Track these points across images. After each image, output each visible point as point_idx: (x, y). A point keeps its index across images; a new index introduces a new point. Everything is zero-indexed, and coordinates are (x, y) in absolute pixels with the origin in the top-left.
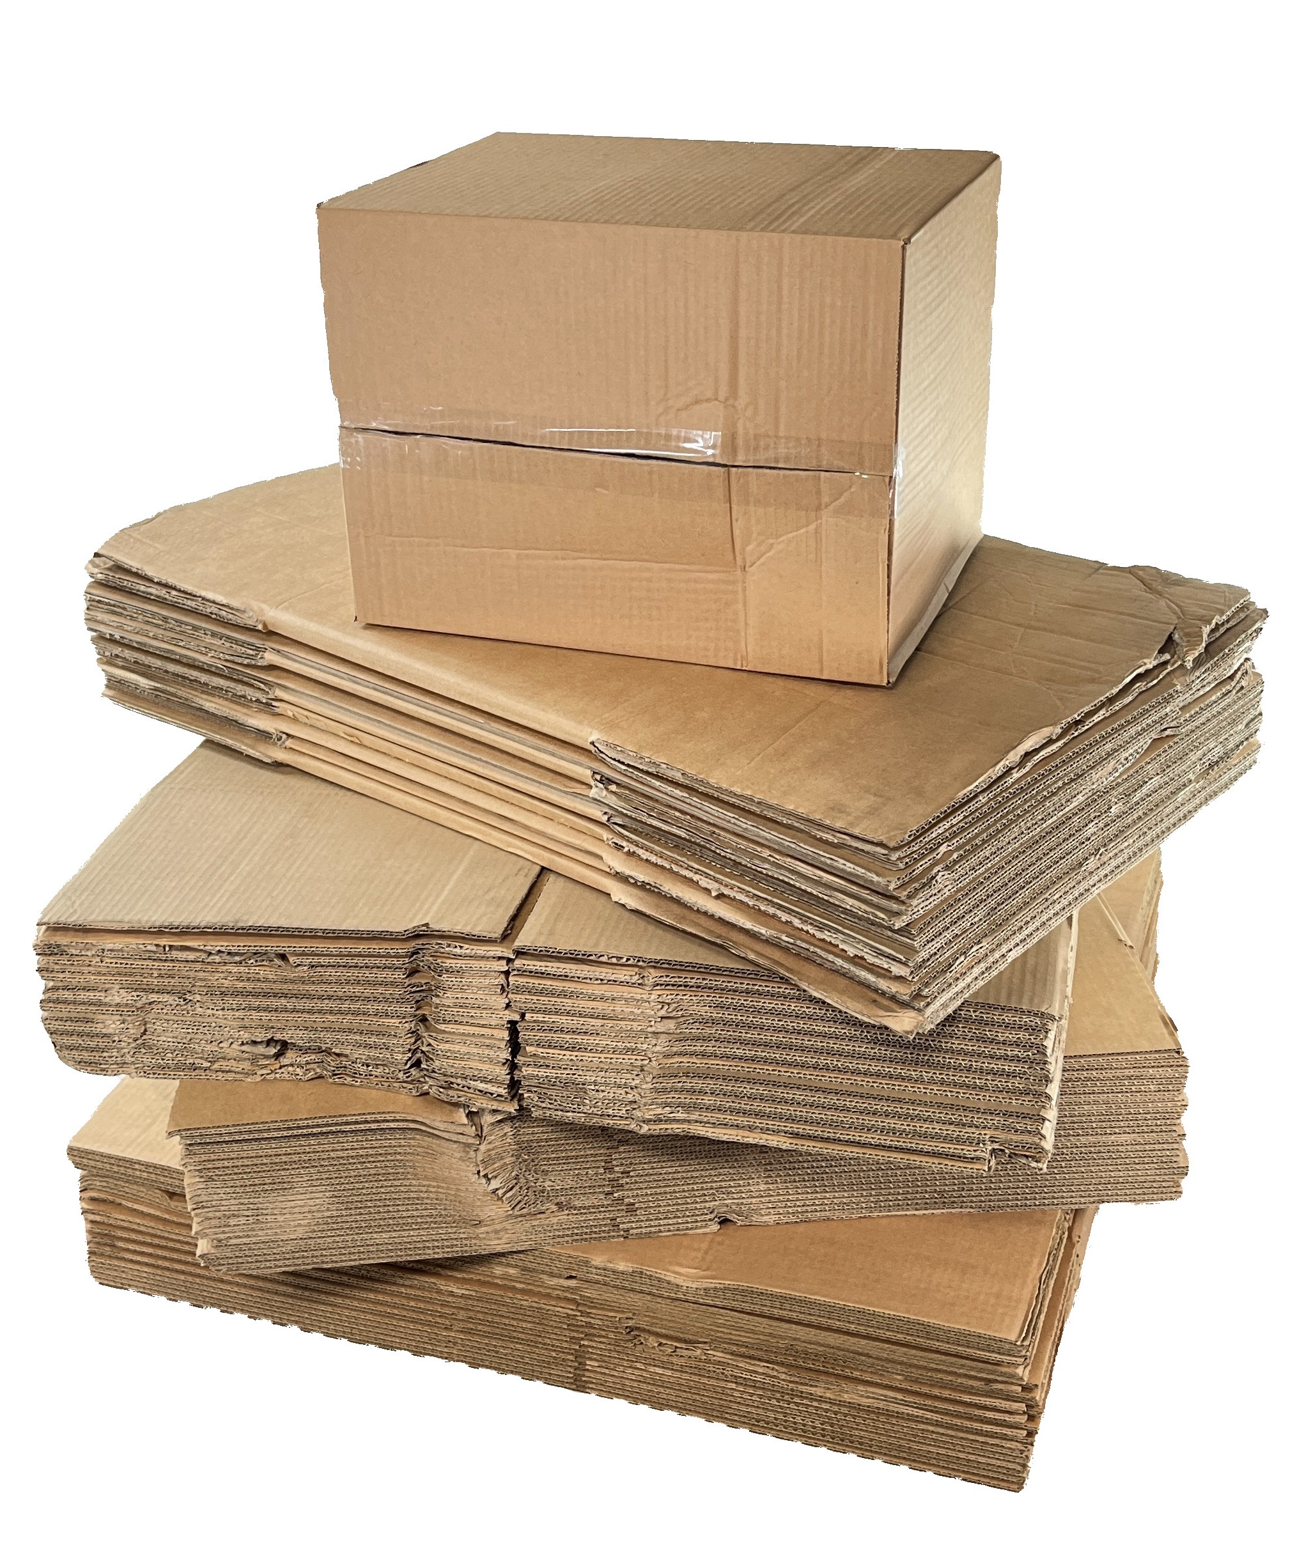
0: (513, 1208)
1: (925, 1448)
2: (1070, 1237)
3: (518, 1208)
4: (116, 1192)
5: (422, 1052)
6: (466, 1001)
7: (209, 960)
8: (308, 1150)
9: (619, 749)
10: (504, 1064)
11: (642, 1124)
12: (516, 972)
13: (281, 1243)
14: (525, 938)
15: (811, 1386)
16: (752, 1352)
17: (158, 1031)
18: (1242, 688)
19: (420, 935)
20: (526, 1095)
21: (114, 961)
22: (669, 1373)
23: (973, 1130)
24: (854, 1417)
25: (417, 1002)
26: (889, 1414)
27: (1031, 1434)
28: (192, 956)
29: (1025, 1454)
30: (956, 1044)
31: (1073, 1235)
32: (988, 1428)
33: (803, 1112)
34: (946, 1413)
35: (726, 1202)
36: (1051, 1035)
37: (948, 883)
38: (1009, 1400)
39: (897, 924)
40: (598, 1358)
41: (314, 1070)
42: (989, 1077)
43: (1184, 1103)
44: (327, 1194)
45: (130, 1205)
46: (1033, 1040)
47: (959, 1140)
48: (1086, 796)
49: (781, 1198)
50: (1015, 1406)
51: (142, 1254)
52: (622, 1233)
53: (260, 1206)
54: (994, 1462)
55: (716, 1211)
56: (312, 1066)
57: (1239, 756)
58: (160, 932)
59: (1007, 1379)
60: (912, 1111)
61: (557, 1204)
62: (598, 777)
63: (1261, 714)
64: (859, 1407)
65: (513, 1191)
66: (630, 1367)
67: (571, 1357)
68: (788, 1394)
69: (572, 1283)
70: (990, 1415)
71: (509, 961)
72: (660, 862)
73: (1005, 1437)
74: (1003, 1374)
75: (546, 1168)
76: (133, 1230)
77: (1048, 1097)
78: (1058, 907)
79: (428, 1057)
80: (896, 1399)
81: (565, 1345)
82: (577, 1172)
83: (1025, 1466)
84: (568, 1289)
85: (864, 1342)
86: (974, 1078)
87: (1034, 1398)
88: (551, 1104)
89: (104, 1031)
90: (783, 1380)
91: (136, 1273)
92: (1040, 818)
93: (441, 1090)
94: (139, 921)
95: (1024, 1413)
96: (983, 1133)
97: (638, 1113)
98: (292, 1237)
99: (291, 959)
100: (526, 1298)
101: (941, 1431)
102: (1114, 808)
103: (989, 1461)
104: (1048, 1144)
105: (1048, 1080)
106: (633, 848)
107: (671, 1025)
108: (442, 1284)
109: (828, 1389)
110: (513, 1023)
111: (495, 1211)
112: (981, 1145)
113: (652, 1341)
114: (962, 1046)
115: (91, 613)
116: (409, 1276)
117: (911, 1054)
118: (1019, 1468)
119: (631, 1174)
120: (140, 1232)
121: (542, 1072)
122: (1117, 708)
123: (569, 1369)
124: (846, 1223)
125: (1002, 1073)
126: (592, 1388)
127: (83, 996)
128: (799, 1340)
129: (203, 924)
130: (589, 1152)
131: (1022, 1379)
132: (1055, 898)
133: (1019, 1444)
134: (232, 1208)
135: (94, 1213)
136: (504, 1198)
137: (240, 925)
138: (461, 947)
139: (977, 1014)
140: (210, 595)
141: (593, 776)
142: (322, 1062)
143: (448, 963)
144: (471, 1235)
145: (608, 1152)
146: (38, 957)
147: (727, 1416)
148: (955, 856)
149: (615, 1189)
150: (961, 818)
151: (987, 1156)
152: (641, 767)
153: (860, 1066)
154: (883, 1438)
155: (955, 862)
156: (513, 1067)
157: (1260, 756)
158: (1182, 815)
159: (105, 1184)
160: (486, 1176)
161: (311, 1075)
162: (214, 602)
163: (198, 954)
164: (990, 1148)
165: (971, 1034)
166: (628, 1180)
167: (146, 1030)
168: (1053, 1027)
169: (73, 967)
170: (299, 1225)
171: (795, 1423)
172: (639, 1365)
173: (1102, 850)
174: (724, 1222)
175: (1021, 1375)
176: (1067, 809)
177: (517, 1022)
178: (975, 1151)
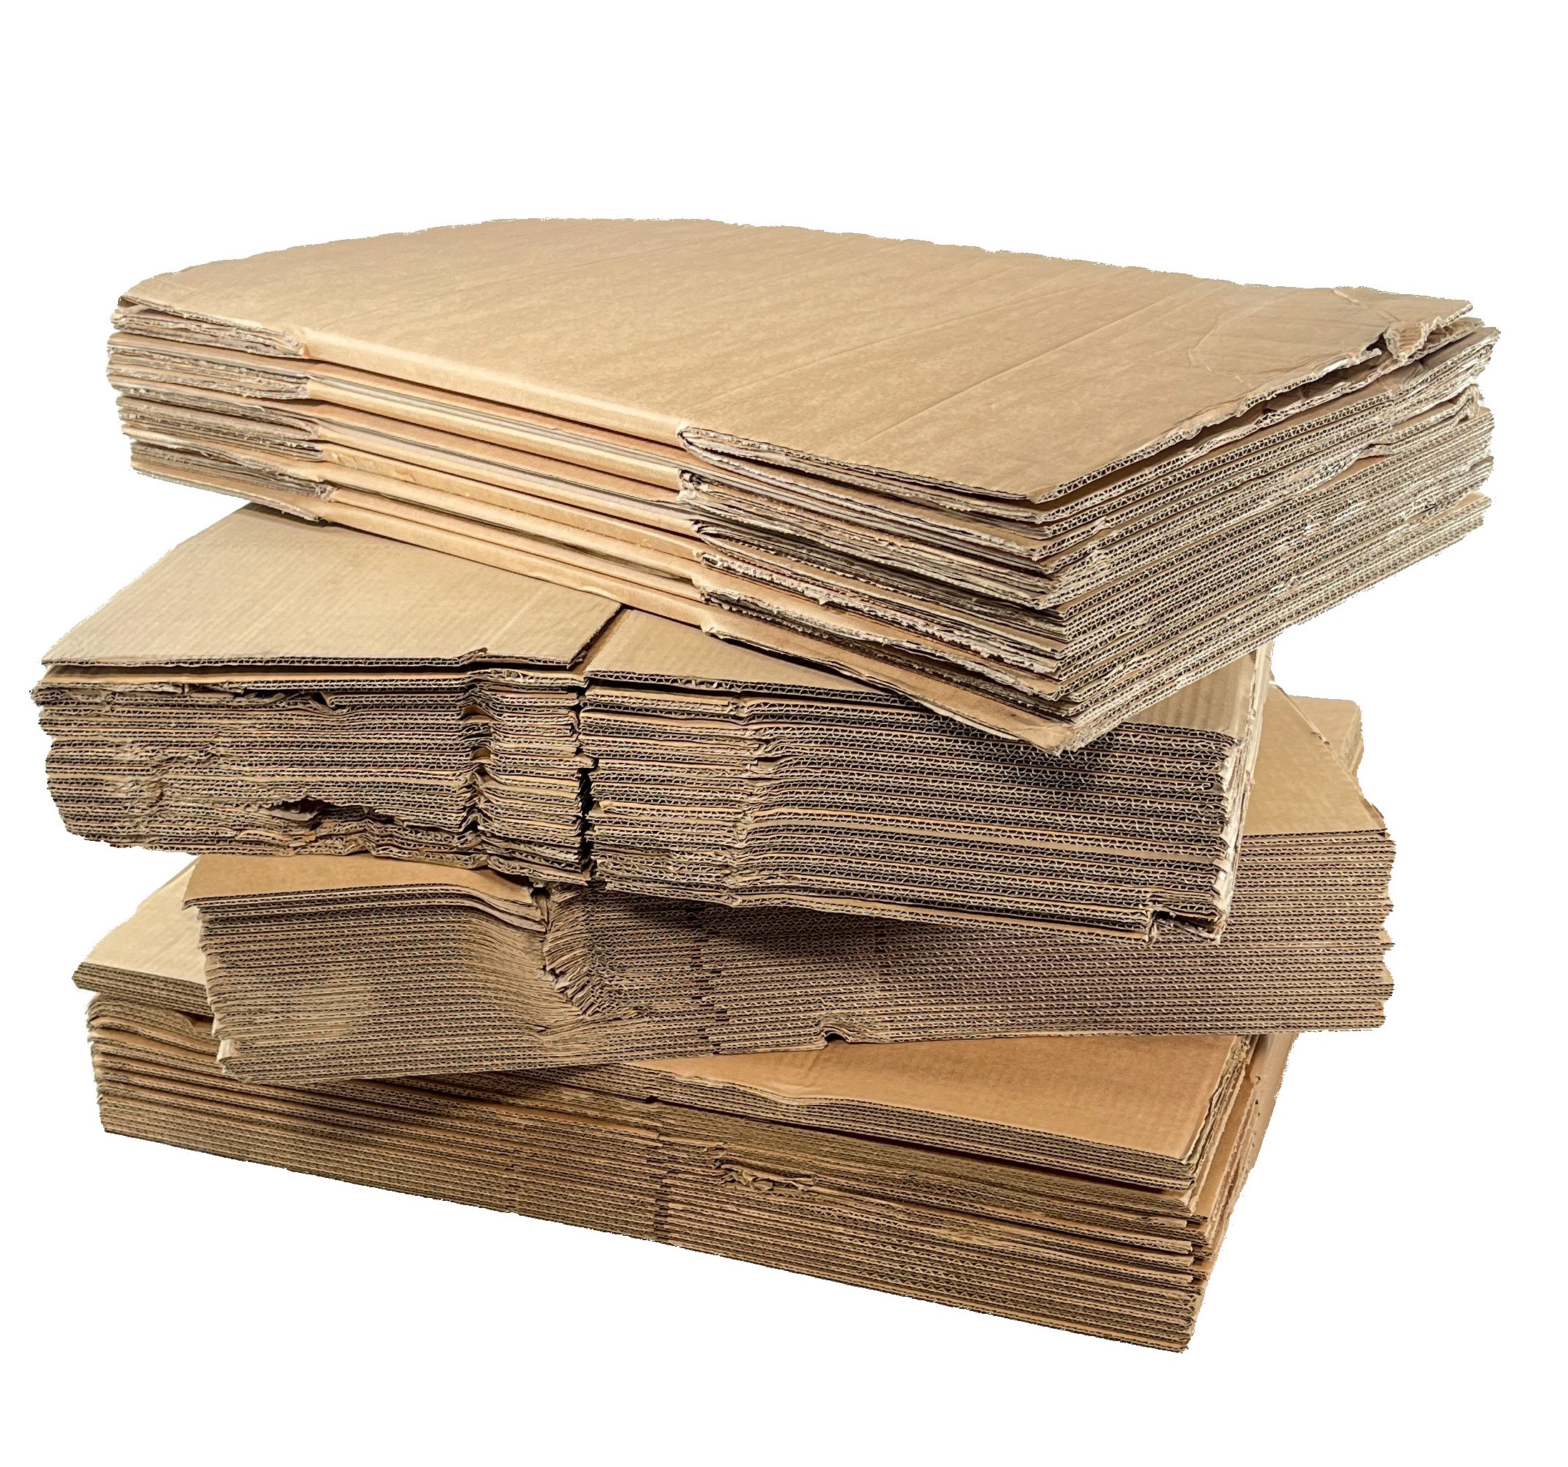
0: (585, 1012)
1: (1069, 1301)
2: (1247, 1077)
3: (589, 1012)
4: (132, 1018)
5: (480, 811)
6: (530, 746)
7: (235, 704)
8: (347, 933)
9: (712, 434)
10: (574, 822)
11: (733, 894)
12: (589, 708)
13: (315, 1048)
14: (599, 663)
15: (934, 1227)
16: (865, 1186)
17: (177, 794)
18: (1466, 419)
19: (479, 664)
20: (599, 861)
21: (126, 709)
22: (766, 1215)
23: (1130, 887)
24: (985, 1264)
25: (474, 748)
26: (1025, 1259)
27: (1198, 1280)
28: (213, 699)
29: (1190, 1304)
30: (1111, 779)
31: (1251, 1075)
32: (1145, 1273)
33: (927, 871)
34: (1095, 1255)
35: (834, 1012)
36: (1229, 763)
37: (1105, 566)
38: (1172, 1238)
39: (1041, 604)
40: (682, 1199)
41: (355, 841)
42: (1152, 820)
43: (1388, 902)
44: (369, 988)
45: (147, 1032)
46: (1206, 771)
47: (1113, 902)
48: (1276, 502)
49: (900, 1009)
50: (1179, 1244)
51: (160, 1091)
52: (711, 1047)
53: (291, 1000)
54: (1152, 1316)
55: (822, 1024)
56: (353, 837)
57: (1461, 505)
58: (178, 669)
59: (1169, 1211)
60: (1057, 865)
61: (635, 1008)
62: (687, 476)
63: (1490, 459)
64: (990, 1252)
65: (586, 990)
66: (720, 1210)
67: (652, 1200)
68: (906, 1238)
69: (654, 1107)
70: (1149, 1256)
71: (580, 692)
72: (759, 573)
73: (1166, 1285)
74: (1164, 1204)
75: (623, 962)
76: (150, 1062)
77: (1224, 844)
78: (1239, 635)
79: (485, 815)
80: (1035, 1240)
81: (645, 1185)
82: (659, 968)
83: (1189, 1320)
84: (649, 1115)
85: (997, 1168)
86: (1133, 822)
87: (1201, 1234)
88: (628, 871)
89: (114, 795)
90: (900, 1220)
91: (153, 1116)
92: (1219, 512)
93: (501, 860)
94: (154, 656)
95: (1190, 1254)
96: (1143, 890)
97: (729, 882)
98: (327, 1040)
99: (328, 700)
100: (599, 1126)
101: (1090, 1278)
102: (1308, 527)
103: (1147, 1315)
104: (1224, 904)
105: (1223, 822)
106: (729, 562)
107: (769, 769)
108: (502, 1113)
109: (954, 1230)
110: (584, 772)
111: (565, 1014)
112: (1141, 906)
113: (747, 1175)
114: (1119, 781)
115: (115, 367)
116: (464, 1105)
117: (1057, 793)
118: (1182, 1323)
119: (723, 973)
120: (158, 1064)
121: (618, 831)
122: (1316, 404)
123: (649, 1215)
124: (976, 1042)
125: (1167, 815)
126: (676, 1239)
127: (91, 752)
128: (919, 1168)
129: (226, 658)
130: (673, 945)
131: (1188, 1210)
132: (1237, 620)
133: (1183, 1294)
134: (259, 1002)
135: (106, 1043)
136: (574, 1000)
137: (268, 657)
138: (525, 676)
139: (1137, 739)
140: (245, 323)
141: (681, 476)
142: (365, 831)
143: (510, 698)
144: (535, 1044)
145: (695, 945)
146: (42, 708)
147: (833, 1268)
148: (1114, 534)
149: (703, 992)
150: (1122, 490)
151: (1149, 920)
152: (737, 453)
153: (995, 812)
154: (1020, 1291)
155: (1114, 542)
156: (586, 825)
157: (1487, 515)
158: (1391, 562)
159: (118, 1009)
160: (553, 971)
161: (352, 847)
162: (249, 330)
163: (222, 696)
164: (1152, 910)
165: (1130, 765)
166: (719, 981)
167: (162, 795)
168: (1232, 754)
169: (79, 719)
170: (336, 1026)
171: (914, 1274)
172: (729, 1207)
173: (1294, 577)
174: (832, 1038)
175: (1186, 1204)
176: (1252, 512)
177: (590, 770)
178: (1133, 914)
